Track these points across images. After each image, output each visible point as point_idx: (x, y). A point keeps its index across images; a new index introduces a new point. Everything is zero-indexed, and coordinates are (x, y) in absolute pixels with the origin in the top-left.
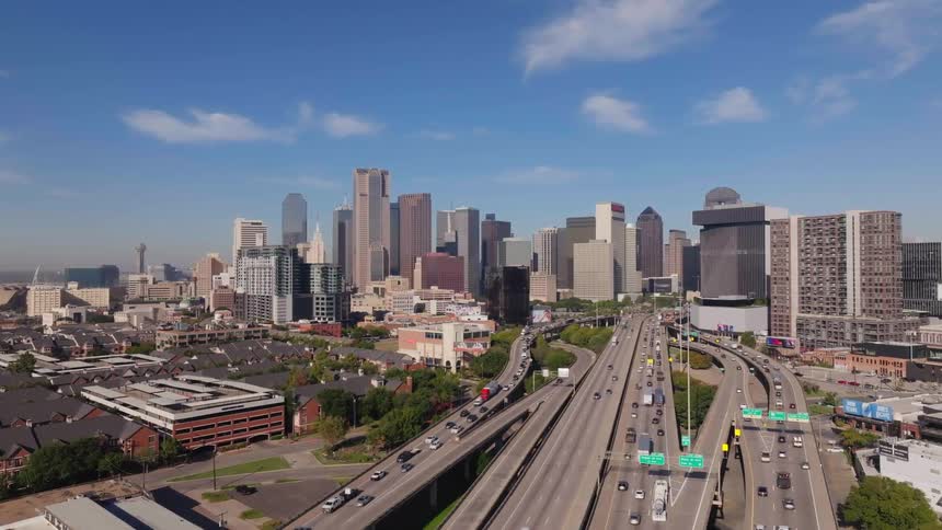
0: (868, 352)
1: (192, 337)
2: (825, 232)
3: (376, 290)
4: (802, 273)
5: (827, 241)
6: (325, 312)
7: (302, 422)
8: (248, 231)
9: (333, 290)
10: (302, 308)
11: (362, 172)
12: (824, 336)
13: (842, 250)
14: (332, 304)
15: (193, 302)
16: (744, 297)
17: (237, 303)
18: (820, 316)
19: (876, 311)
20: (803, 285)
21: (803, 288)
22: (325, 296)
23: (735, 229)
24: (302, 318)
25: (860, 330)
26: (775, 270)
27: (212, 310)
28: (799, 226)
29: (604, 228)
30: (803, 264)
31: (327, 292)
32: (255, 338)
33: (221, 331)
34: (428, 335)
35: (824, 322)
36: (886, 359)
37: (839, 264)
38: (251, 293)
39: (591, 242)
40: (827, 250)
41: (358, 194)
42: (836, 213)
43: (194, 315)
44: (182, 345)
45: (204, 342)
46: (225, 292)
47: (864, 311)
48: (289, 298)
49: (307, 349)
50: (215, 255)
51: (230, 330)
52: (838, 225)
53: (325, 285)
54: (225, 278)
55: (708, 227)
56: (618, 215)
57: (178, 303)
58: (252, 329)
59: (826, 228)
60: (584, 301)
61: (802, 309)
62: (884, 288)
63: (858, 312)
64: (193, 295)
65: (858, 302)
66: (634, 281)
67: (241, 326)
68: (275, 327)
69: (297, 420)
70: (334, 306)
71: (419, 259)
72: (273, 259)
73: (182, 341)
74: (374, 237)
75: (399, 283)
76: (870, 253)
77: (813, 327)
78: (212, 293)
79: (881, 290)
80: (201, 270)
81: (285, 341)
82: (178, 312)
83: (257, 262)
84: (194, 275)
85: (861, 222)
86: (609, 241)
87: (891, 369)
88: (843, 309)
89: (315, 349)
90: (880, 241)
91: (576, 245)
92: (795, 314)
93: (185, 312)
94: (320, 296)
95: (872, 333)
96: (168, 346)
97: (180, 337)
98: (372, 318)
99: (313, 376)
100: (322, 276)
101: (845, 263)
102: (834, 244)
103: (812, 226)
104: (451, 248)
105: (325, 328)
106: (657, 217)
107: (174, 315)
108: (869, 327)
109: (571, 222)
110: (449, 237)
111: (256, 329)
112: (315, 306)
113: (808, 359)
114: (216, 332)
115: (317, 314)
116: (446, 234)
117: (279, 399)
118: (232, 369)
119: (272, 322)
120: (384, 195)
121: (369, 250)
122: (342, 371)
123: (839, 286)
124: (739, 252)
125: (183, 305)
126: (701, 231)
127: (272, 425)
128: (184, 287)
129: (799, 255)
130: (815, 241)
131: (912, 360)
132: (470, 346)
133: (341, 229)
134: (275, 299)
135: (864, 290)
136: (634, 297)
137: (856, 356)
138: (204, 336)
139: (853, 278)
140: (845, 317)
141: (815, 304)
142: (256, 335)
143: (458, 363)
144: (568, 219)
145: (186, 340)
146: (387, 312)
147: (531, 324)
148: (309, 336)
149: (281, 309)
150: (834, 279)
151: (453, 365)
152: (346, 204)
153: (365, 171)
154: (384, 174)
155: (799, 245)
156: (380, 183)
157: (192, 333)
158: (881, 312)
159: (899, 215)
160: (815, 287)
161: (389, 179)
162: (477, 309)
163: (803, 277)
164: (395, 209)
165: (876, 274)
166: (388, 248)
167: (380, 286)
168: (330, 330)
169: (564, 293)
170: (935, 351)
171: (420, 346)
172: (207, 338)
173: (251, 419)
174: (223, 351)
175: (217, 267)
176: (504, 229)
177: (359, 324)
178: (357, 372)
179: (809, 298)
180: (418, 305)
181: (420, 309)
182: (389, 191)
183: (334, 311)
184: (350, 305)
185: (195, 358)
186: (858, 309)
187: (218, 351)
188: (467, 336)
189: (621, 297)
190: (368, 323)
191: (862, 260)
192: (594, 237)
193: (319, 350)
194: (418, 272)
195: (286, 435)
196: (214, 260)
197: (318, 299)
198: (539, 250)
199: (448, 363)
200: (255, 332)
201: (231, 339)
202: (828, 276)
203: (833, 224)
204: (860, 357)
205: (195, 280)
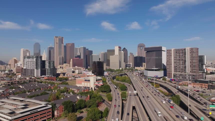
0: (197, 82)
1: (12, 82)
2: (181, 53)
3: (61, 67)
4: (175, 63)
5: (181, 55)
6: (50, 73)
7: (58, 113)
8: (25, 52)
9: (52, 67)
10: (43, 72)
11: (56, 37)
12: (181, 78)
13: (185, 57)
14: (51, 71)
15: (9, 71)
16: (157, 69)
17: (23, 71)
18: (180, 73)
19: (194, 72)
20: (175, 65)
21: (175, 66)
22: (50, 69)
23: (155, 52)
24: (43, 75)
25: (190, 76)
26: (168, 62)
27: (15, 73)
28: (174, 51)
29: (117, 52)
30: (175, 60)
31: (50, 68)
32: (32, 82)
33: (21, 80)
34: (86, 80)
35: (181, 75)
36: (202, 84)
37: (184, 60)
38: (28, 68)
39: (114, 56)
40: (181, 57)
41: (55, 43)
42: (183, 48)
43: (10, 75)
44: (9, 85)
45: (16, 84)
46: (19, 68)
47: (191, 72)
48: (39, 70)
49: (49, 85)
50: (15, 58)
51: (24, 80)
52: (184, 51)
53: (50, 66)
54: (19, 64)
55: (148, 52)
56: (120, 49)
57: (5, 71)
58: (31, 79)
59: (181, 52)
60: (113, 69)
61: (175, 71)
62: (196, 66)
63: (189, 72)
64: (9, 69)
65: (189, 70)
66: (123, 65)
67: (27, 78)
68: (35, 78)
69: (56, 113)
70: (52, 72)
71: (71, 60)
72: (35, 59)
73: (9, 84)
74: (60, 53)
75: (67, 65)
76: (192, 58)
77: (178, 76)
78: (15, 68)
79: (195, 67)
80: (11, 62)
81: (41, 82)
82: (5, 74)
83: (30, 60)
84: (9, 63)
85: (190, 50)
86: (118, 55)
87: (203, 86)
88: (185, 71)
89: (52, 85)
90: (194, 55)
91: (110, 56)
92: (173, 73)
93: (7, 74)
94: (48, 69)
95: (194, 77)
96: (4, 85)
97: (8, 83)
98: (62, 75)
99: (57, 96)
100: (49, 64)
101: (186, 60)
102: (183, 55)
103: (177, 51)
104: (79, 57)
105: (51, 78)
106: (126, 50)
107: (4, 75)
108: (193, 76)
109: (108, 51)
110: (78, 54)
111: (32, 79)
112: (47, 72)
113: (181, 84)
114: (20, 81)
115: (47, 74)
116: (78, 53)
117: (50, 106)
118: (28, 94)
119: (34, 77)
120: (62, 43)
121: (58, 57)
122: (65, 93)
123: (184, 66)
124: (156, 58)
125: (6, 72)
126: (146, 52)
127: (48, 116)
128: (6, 66)
129: (174, 58)
130: (178, 55)
131: (209, 84)
132: (99, 83)
133: (50, 52)
134: (35, 70)
135: (190, 67)
136: (124, 68)
137: (194, 83)
138: (16, 82)
139: (188, 64)
140: (186, 73)
141: (178, 70)
142: (32, 81)
143: (95, 88)
144: (107, 50)
145: (10, 83)
146: (66, 73)
147: (104, 76)
148: (48, 81)
149: (37, 73)
150: (183, 64)
151: (93, 89)
152: (51, 45)
153: (57, 37)
154: (62, 38)
155: (174, 56)
156: (61, 40)
157: (12, 81)
158: (195, 72)
159: (198, 49)
160: (178, 66)
161: (63, 39)
162: (91, 72)
163: (175, 64)
164: (65, 47)
165: (194, 63)
166: (63, 57)
167: (62, 66)
168: (53, 79)
169: (108, 68)
170: (213, 82)
171: (83, 83)
172: (16, 83)
173: (40, 115)
174: (23, 87)
175: (16, 61)
176: (91, 52)
177: (60, 77)
178: (70, 93)
179: (177, 69)
180: (73, 71)
181: (73, 72)
182: (63, 42)
183: (52, 73)
184: (56, 72)
185: (14, 90)
186: (189, 71)
187: (21, 87)
188: (97, 80)
189: (121, 69)
190: (61, 76)
191: (190, 59)
192: (114, 54)
193: (53, 85)
194: (71, 62)
195: (52, 119)
196: (15, 60)
197: (47, 70)
198: (100, 57)
199: (92, 88)
200: (32, 80)
201: (25, 82)
202: (181, 63)
203: (183, 51)
204: (195, 83)
205: (10, 65)
